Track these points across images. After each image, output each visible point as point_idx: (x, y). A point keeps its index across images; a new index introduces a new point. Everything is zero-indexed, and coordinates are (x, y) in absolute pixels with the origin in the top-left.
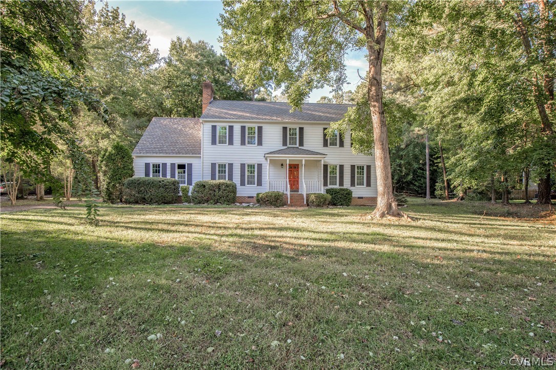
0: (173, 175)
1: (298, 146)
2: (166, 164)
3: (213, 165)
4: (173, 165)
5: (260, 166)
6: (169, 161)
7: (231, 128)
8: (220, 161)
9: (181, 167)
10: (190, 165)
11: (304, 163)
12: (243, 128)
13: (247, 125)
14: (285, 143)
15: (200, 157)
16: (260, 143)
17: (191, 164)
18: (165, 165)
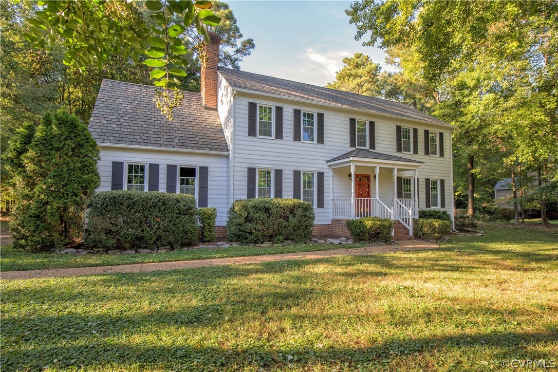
0: (171, 188)
1: (368, 147)
2: (158, 165)
3: (251, 172)
4: (171, 168)
5: (321, 175)
6: (164, 161)
7: (279, 110)
8: (261, 164)
9: (188, 172)
10: (204, 170)
11: (377, 172)
12: (297, 113)
13: (304, 110)
14: (353, 144)
15: (228, 156)
16: (321, 140)
17: (207, 168)
18: (154, 168)
